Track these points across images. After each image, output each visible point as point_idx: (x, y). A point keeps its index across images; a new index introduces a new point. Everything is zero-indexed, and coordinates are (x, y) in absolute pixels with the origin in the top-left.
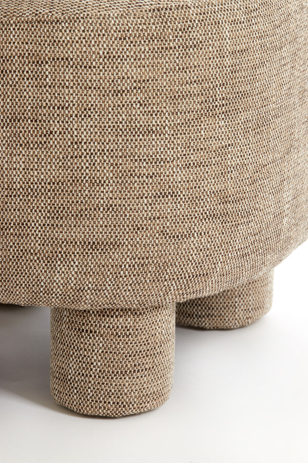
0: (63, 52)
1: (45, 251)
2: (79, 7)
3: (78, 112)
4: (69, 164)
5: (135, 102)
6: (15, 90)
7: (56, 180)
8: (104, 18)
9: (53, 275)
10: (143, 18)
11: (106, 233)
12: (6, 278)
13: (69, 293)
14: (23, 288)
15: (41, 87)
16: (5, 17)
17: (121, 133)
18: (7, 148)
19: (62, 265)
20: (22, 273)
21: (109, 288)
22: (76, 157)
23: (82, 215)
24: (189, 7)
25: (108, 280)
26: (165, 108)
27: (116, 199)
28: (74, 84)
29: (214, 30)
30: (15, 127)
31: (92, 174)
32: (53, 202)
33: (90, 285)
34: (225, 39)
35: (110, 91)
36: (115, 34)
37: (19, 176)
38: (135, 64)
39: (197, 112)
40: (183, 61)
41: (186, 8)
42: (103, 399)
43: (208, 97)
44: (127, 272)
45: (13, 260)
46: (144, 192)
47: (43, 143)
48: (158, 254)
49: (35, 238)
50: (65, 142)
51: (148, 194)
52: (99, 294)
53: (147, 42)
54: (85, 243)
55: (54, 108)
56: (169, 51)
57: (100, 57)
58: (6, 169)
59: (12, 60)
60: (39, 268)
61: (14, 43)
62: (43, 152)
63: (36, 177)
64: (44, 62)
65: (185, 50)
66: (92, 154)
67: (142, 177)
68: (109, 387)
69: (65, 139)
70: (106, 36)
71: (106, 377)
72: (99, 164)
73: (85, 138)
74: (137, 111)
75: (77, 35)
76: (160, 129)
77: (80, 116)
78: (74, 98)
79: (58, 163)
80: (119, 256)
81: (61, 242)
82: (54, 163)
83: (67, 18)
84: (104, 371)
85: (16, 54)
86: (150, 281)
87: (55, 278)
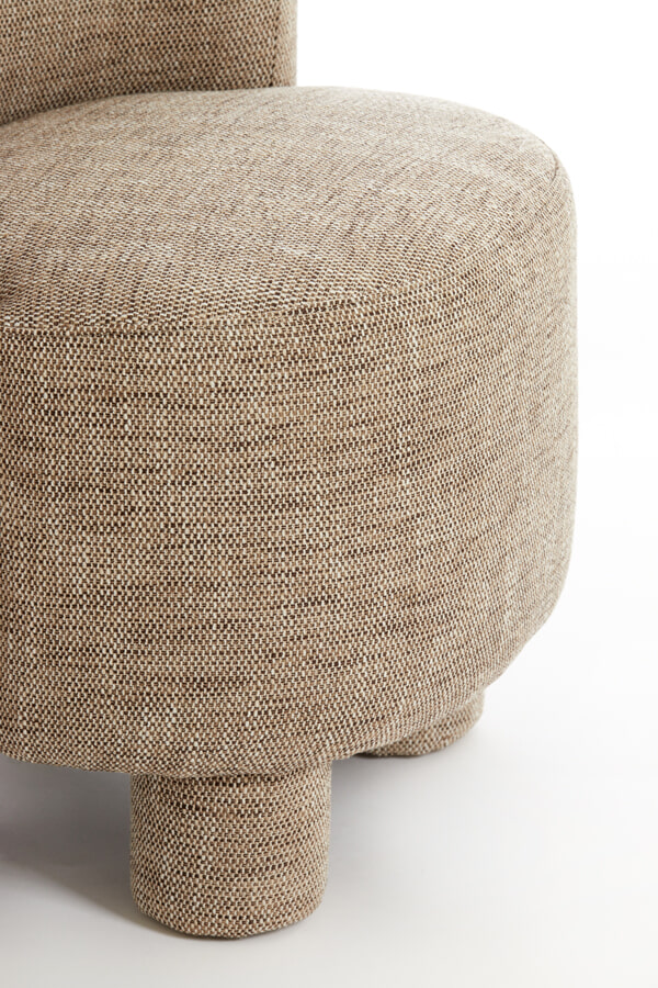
0: (151, 384)
1: (123, 692)
2: (176, 308)
3: (176, 477)
4: (162, 557)
5: (267, 460)
6: (74, 442)
7: (140, 583)
8: (216, 328)
9: (138, 728)
10: (279, 325)
11: (221, 663)
12: (62, 732)
13: (162, 755)
14: (89, 747)
15: (115, 438)
16: (56, 324)
17: (245, 509)
18: (61, 532)
19: (151, 714)
20: (87, 725)
21: (226, 747)
22: (173, 547)
23: (182, 637)
24: (353, 304)
25: (225, 735)
26: (315, 466)
27: (237, 610)
28: (170, 434)
29: (394, 338)
30: (74, 500)
31: (198, 573)
32: (136, 616)
33: (196, 744)
34: (412, 351)
35: (227, 444)
36: (235, 354)
37: (80, 575)
38: (267, 400)
39: (366, 468)
40: (344, 391)
41: (348, 306)
42: (218, 912)
43: (384, 445)
44: (255, 723)
45: (72, 705)
46: (283, 598)
47: (120, 525)
48: (305, 694)
49: (108, 671)
50: (155, 524)
51: (289, 602)
52: (210, 756)
53: (286, 365)
54: (188, 679)
55: (137, 471)
56: (321, 378)
57: (211, 391)
58: (61, 564)
59: (69, 396)
60: (115, 717)
61: (72, 368)
62: (119, 539)
63: (109, 577)
64: (121, 400)
65: (347, 374)
66: (198, 542)
67: (279, 575)
68: (227, 894)
69: (155, 520)
70: (221, 357)
71: (222, 879)
72: (210, 557)
73: (187, 518)
74: (271, 473)
75: (173, 357)
76: (308, 499)
77: (180, 483)
78: (169, 455)
79: (144, 557)
80: (243, 699)
81: (149, 677)
82: (137, 557)
83: (156, 327)
84: (219, 869)
85: (76, 386)
86: (293, 734)
87: (140, 734)
